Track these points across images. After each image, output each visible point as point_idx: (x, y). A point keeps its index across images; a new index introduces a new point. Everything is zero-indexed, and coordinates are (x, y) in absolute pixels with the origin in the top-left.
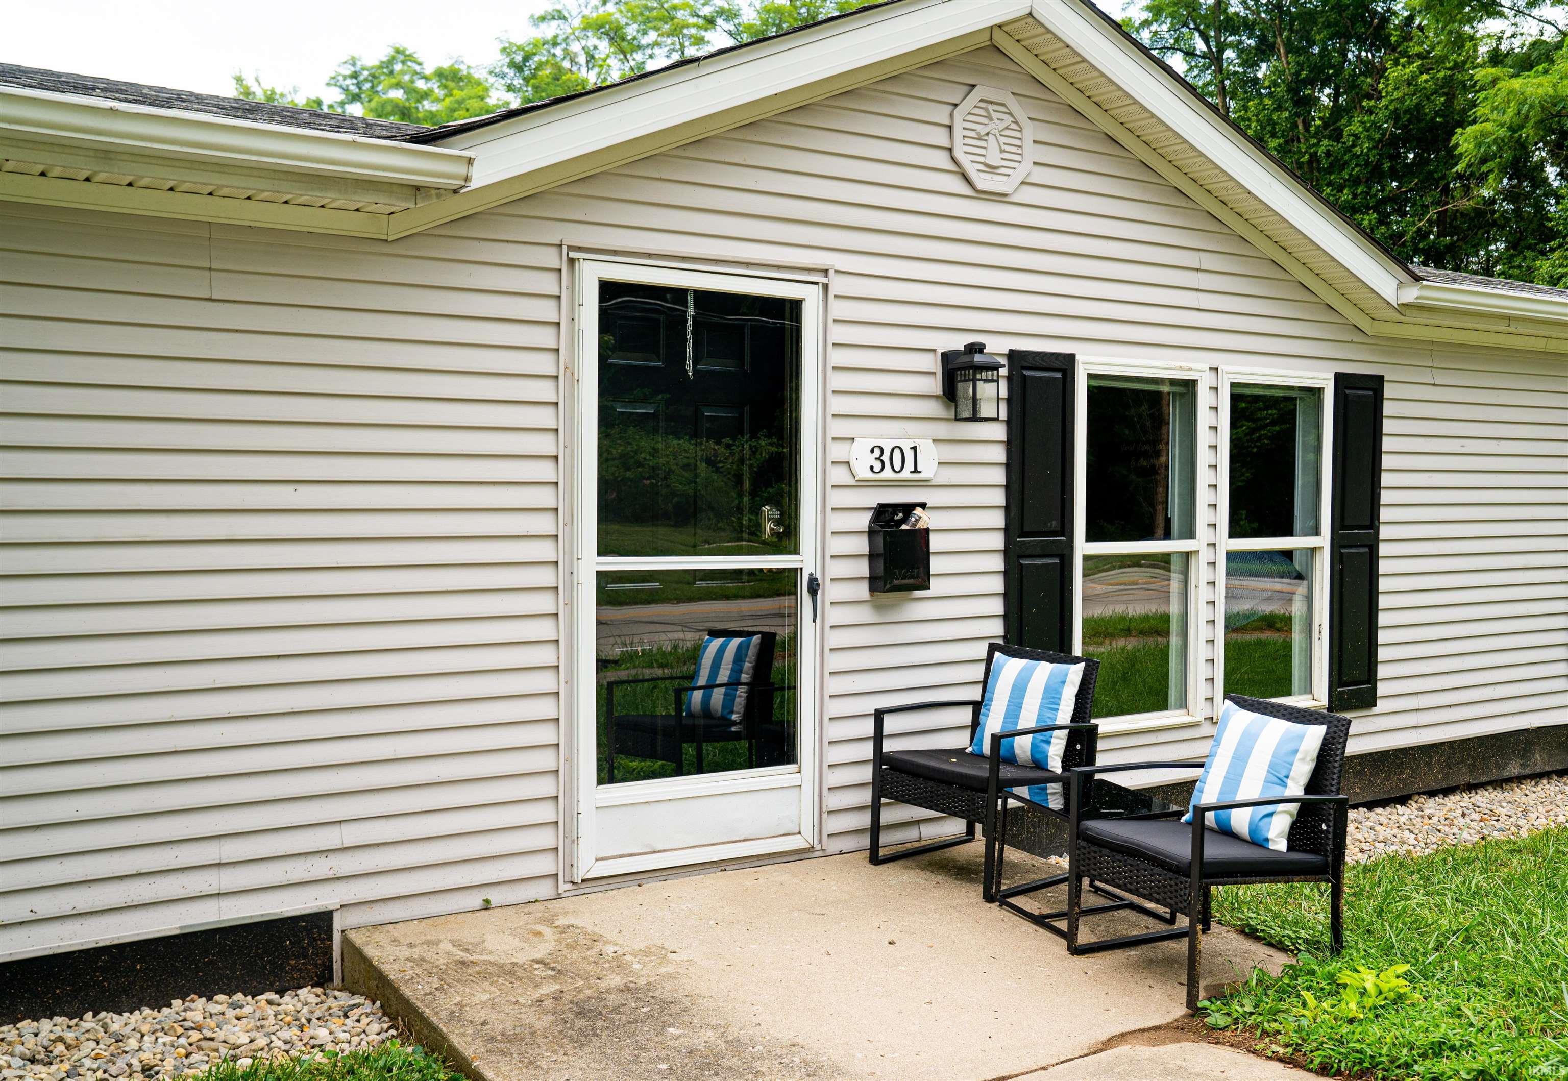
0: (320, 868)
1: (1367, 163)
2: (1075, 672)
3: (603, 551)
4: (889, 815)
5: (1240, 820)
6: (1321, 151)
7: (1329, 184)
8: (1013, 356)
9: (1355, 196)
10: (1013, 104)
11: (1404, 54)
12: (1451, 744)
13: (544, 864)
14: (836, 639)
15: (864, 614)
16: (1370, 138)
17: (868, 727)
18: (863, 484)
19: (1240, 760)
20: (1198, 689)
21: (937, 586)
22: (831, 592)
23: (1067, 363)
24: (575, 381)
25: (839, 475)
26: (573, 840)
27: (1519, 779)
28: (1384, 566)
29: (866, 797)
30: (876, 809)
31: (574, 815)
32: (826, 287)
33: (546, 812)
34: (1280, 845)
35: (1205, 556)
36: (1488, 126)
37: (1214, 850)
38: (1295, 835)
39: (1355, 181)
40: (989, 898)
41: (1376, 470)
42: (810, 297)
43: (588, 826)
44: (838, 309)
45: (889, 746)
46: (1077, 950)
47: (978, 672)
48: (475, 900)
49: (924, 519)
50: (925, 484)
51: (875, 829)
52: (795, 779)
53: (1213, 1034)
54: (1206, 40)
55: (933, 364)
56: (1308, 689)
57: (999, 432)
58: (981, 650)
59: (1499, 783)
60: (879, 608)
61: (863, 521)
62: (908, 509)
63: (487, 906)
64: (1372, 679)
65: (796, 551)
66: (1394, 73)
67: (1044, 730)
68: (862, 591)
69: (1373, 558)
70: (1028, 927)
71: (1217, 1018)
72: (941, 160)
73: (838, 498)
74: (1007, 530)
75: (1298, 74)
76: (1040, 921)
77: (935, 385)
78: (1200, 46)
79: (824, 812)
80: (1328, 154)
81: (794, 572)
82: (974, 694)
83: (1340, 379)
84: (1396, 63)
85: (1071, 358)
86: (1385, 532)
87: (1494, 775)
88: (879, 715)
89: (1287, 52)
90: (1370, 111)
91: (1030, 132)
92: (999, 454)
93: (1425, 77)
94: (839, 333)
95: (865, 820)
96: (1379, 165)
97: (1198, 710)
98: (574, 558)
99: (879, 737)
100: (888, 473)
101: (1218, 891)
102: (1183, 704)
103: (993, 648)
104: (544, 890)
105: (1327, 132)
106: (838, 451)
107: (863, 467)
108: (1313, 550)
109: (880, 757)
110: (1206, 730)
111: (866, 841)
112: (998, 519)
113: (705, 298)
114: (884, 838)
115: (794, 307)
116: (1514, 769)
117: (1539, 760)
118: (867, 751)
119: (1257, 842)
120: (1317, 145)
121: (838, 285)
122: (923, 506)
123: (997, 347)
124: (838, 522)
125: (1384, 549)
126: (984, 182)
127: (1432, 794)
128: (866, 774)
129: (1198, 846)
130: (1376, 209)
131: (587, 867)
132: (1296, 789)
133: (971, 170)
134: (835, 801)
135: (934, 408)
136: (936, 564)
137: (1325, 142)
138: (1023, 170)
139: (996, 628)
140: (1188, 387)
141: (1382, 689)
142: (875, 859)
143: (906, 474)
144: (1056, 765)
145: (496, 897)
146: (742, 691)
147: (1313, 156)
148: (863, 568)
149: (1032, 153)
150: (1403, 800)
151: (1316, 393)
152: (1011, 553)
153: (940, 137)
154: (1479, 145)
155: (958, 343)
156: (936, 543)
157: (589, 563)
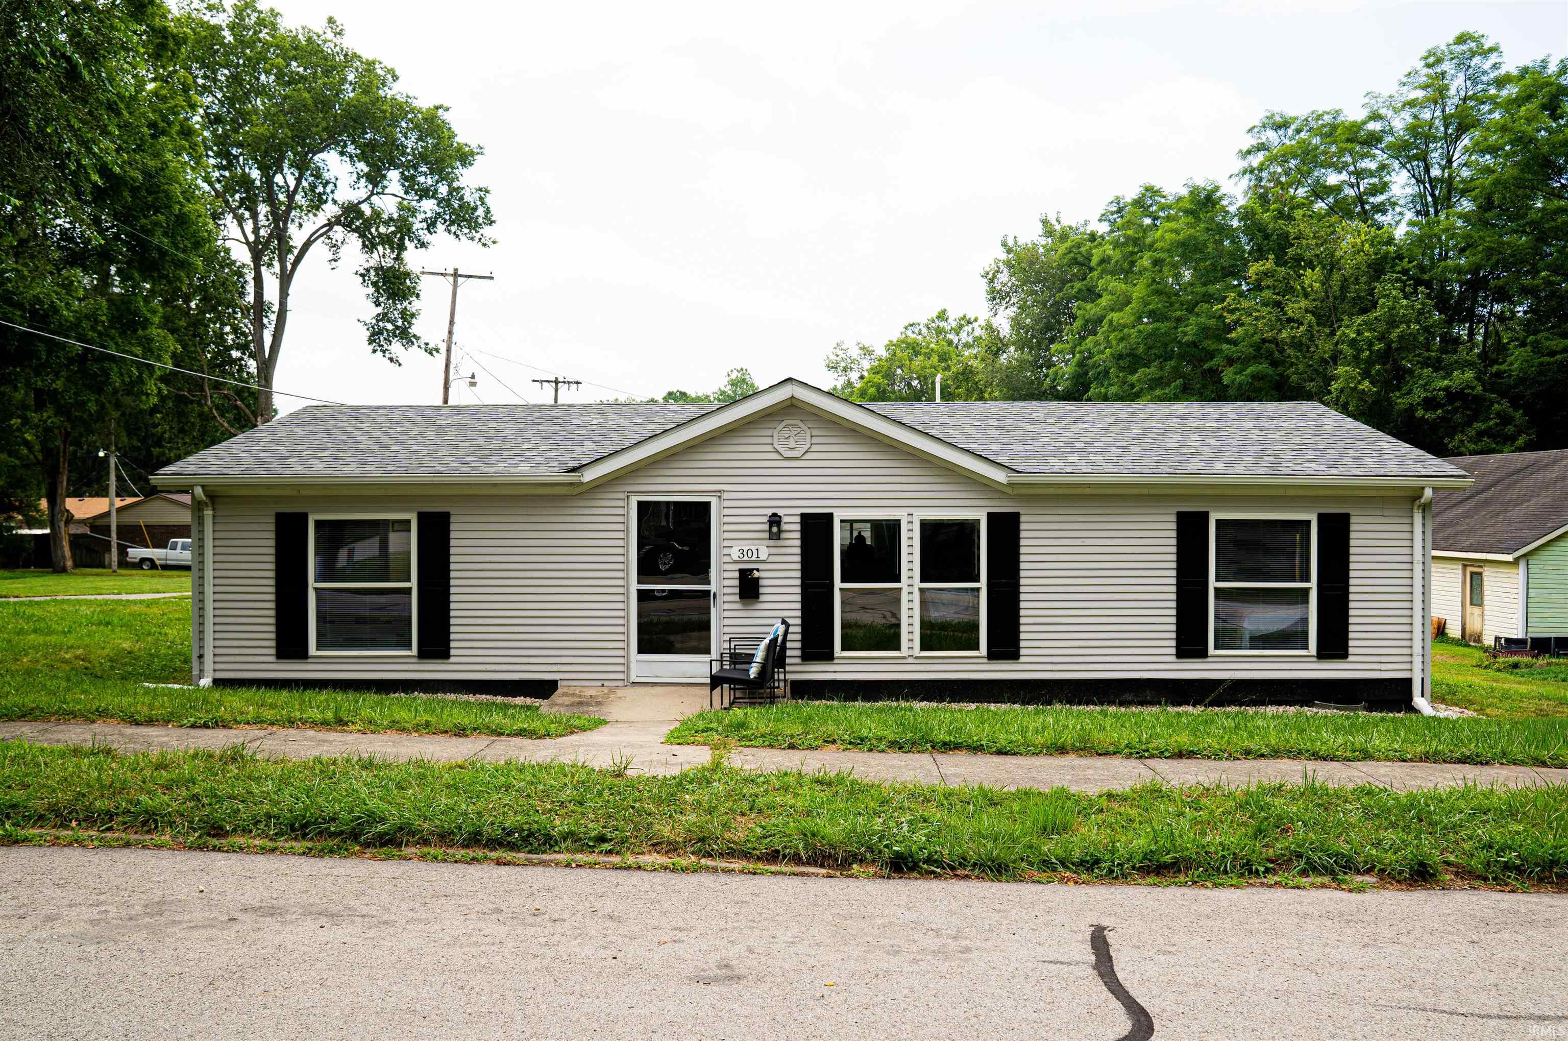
0: (555, 668)
3: (639, 582)
8: (803, 515)
10: (801, 424)
13: (621, 676)
14: (725, 614)
15: (739, 607)
18: (735, 562)
20: (906, 644)
21: (767, 598)
22: (723, 598)
23: (829, 516)
24: (629, 532)
25: (726, 559)
26: (630, 670)
28: (1025, 597)
31: (628, 662)
32: (720, 497)
33: (622, 661)
35: (907, 590)
41: (1016, 553)
42: (714, 501)
43: (633, 666)
44: (724, 504)
49: (758, 574)
50: (762, 562)
52: (708, 659)
55: (765, 520)
57: (797, 543)
60: (744, 604)
61: (736, 575)
62: (751, 570)
63: (603, 685)
64: (1017, 647)
65: (709, 584)
68: (737, 598)
69: (1016, 593)
72: (769, 448)
73: (726, 567)
74: (802, 579)
77: (762, 527)
81: (709, 592)
83: (990, 515)
85: (831, 515)
86: (1024, 581)
91: (810, 433)
92: (798, 551)
94: (725, 512)
97: (905, 652)
98: (629, 585)
100: (746, 558)
102: (901, 649)
104: (620, 684)
106: (725, 552)
107: (736, 556)
108: (977, 589)
112: (797, 574)
113: (675, 504)
115: (707, 505)
121: (726, 495)
122: (758, 570)
123: (795, 512)
124: (726, 575)
125: (1024, 589)
126: (787, 454)
131: (633, 678)
133: (781, 450)
135: (764, 536)
136: (763, 590)
138: (807, 447)
139: (797, 614)
140: (895, 522)
141: (1023, 652)
143: (754, 558)
145: (606, 683)
148: (737, 590)
149: (811, 440)
151: (975, 522)
152: (803, 587)
155: (770, 512)
156: (762, 582)
157: (634, 586)
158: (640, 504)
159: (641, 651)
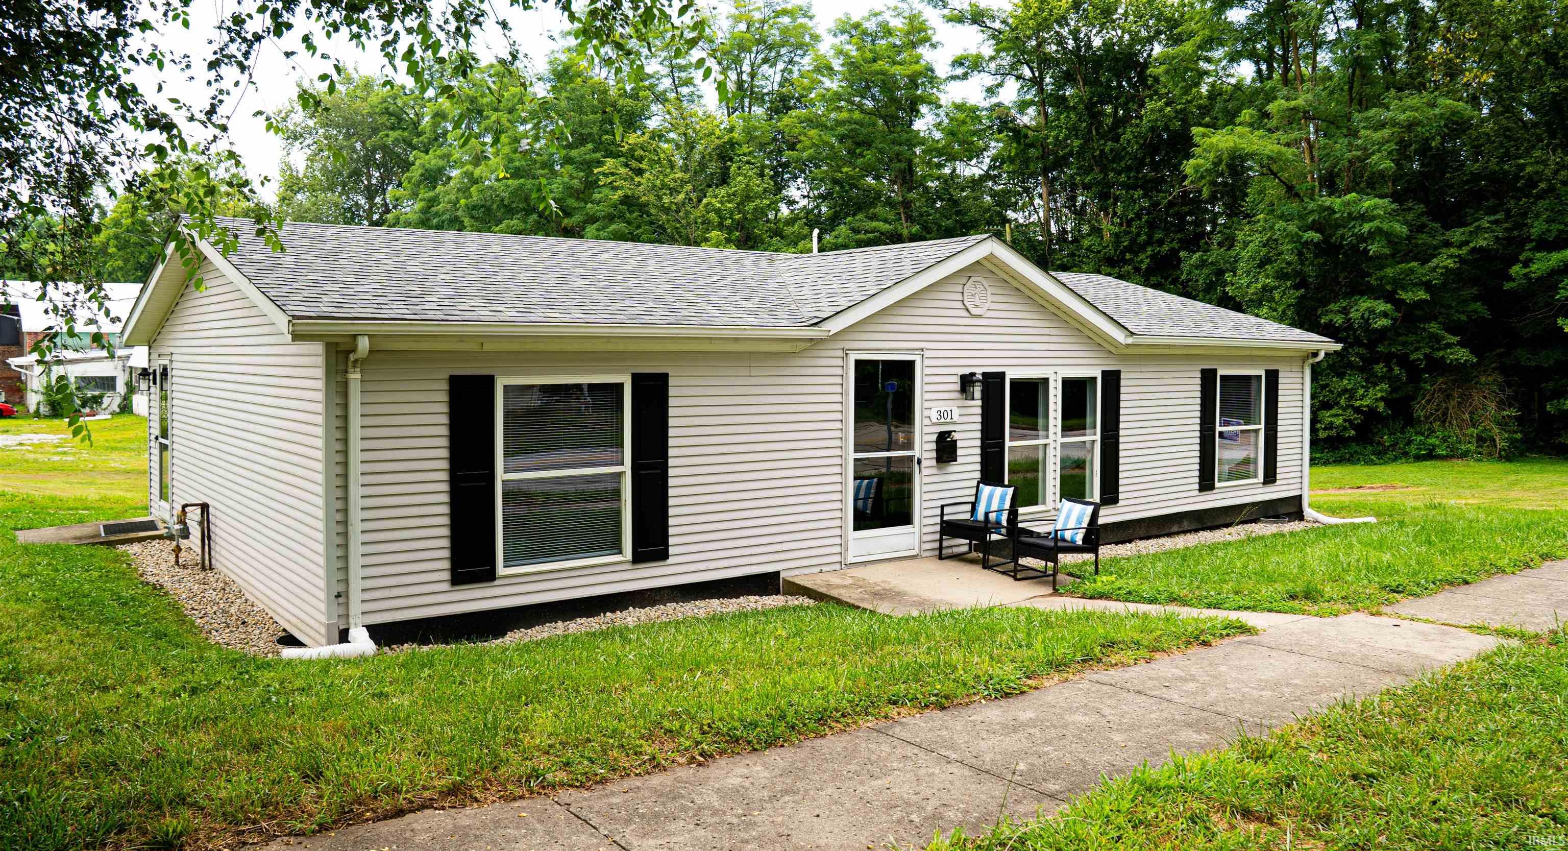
0: (777, 557)
1: (1136, 158)
2: (1011, 491)
3: (856, 451)
4: (945, 544)
5: (1068, 535)
6: (1107, 149)
7: (1113, 170)
8: (984, 374)
9: (1129, 178)
10: (984, 283)
11: (1156, 92)
12: (1149, 519)
13: (837, 558)
14: (926, 480)
15: (934, 471)
16: (1137, 142)
17: (938, 511)
18: (934, 424)
19: (1068, 517)
20: (1050, 497)
21: (960, 460)
22: (924, 463)
23: (1002, 375)
24: (847, 395)
25: (926, 421)
26: (846, 550)
27: (1178, 533)
28: (1121, 447)
29: (937, 536)
30: (941, 540)
31: (847, 542)
32: (922, 355)
33: (838, 540)
34: (1080, 543)
35: (1052, 445)
36: (1201, 161)
37: (1060, 544)
38: (1085, 540)
39: (1129, 169)
40: (984, 568)
41: (1118, 408)
42: (917, 359)
43: (851, 545)
44: (927, 362)
45: (945, 518)
46: (1016, 579)
47: (974, 491)
48: (817, 569)
49: (956, 436)
50: (955, 423)
51: (941, 548)
52: (912, 530)
53: (1061, 595)
54: (1031, 69)
55: (957, 379)
56: (1092, 497)
57: (979, 403)
58: (975, 483)
59: (1169, 535)
60: (939, 468)
61: (934, 437)
62: (949, 433)
63: (821, 571)
64: (1117, 492)
65: (913, 449)
66: (1150, 105)
67: (1000, 511)
68: (934, 462)
69: (1117, 443)
70: (1000, 575)
71: (1061, 591)
72: (959, 305)
73: (926, 430)
74: (982, 439)
75: (1091, 99)
76: (1004, 573)
77: (958, 387)
78: (1027, 73)
79: (921, 542)
80: (1112, 150)
81: (913, 457)
82: (972, 499)
83: (1103, 373)
84: (1151, 99)
85: (1004, 373)
86: (1121, 433)
87: (1167, 531)
88: (942, 507)
89: (1084, 85)
90: (1137, 126)
91: (990, 291)
92: (979, 411)
93: (1169, 109)
94: (928, 371)
95: (937, 545)
96: (1144, 158)
97: (1050, 505)
98: (847, 454)
99: (942, 515)
100: (942, 420)
101: (1060, 556)
102: (1044, 503)
103: (979, 483)
104: (837, 567)
105: (1110, 136)
106: (926, 413)
107: (934, 417)
108: (1093, 441)
109: (942, 521)
110: (1053, 513)
111: (937, 553)
112: (978, 435)
113: (886, 363)
114: (944, 552)
115: (911, 364)
116: (1175, 529)
117: (1186, 525)
118: (938, 520)
119: (1073, 542)
120: (1104, 145)
121: (927, 354)
122: (955, 431)
123: (979, 371)
124: (926, 438)
125: (1121, 440)
126: (974, 311)
127: (1141, 539)
128: (938, 528)
129: (1056, 543)
130: (1142, 187)
131: (851, 560)
132: (1085, 525)
133: (969, 307)
134: (926, 538)
135: (958, 395)
136: (959, 452)
137: (1110, 143)
138: (988, 305)
139: (978, 475)
140: (1046, 380)
141: (1121, 496)
142: (941, 557)
143: (949, 420)
144: (1004, 523)
145: (824, 568)
146: (870, 501)
147: (1102, 151)
148: (934, 455)
149: (991, 298)
150: (1130, 542)
151: (1094, 379)
152: (983, 447)
153: (959, 297)
154: (1197, 171)
155: (967, 371)
156: (959, 444)
157: (852, 456)
158: (858, 363)
159: (857, 528)
